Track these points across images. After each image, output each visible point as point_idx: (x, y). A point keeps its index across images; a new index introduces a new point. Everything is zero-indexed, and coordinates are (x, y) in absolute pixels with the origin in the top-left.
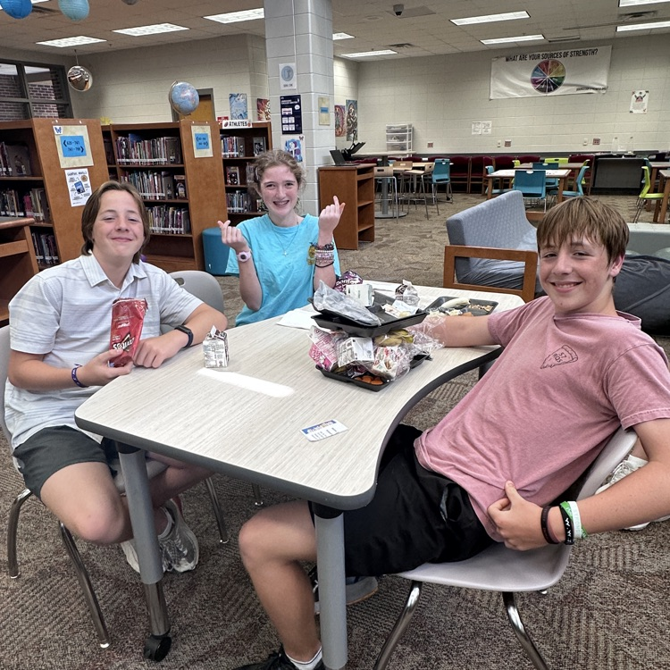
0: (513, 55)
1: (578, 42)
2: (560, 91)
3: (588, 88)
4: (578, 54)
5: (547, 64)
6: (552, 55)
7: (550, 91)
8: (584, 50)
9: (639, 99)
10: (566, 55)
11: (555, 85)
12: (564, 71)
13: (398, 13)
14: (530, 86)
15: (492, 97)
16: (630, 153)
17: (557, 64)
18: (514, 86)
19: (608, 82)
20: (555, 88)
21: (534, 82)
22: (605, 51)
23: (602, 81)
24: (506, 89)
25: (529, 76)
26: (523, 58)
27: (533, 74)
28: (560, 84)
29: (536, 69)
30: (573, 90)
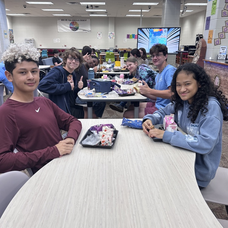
0: (63, 19)
1: (81, 17)
2: (78, 31)
3: (86, 31)
4: (82, 20)
5: (73, 22)
6: (74, 20)
7: (75, 30)
8: (83, 20)
9: (99, 35)
10: (78, 20)
11: (77, 29)
12: (78, 25)
13: (25, 7)
14: (70, 29)
15: (58, 31)
16: (99, 50)
17: (76, 23)
18: (64, 28)
19: (91, 29)
20: (77, 30)
21: (71, 28)
22: (88, 20)
23: (89, 28)
24: (62, 29)
25: (69, 26)
26: (66, 20)
27: (70, 25)
28: (78, 29)
29: (71, 24)
30: (82, 31)
